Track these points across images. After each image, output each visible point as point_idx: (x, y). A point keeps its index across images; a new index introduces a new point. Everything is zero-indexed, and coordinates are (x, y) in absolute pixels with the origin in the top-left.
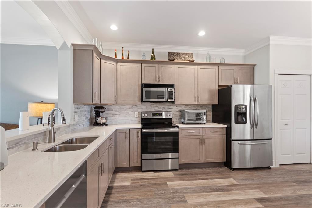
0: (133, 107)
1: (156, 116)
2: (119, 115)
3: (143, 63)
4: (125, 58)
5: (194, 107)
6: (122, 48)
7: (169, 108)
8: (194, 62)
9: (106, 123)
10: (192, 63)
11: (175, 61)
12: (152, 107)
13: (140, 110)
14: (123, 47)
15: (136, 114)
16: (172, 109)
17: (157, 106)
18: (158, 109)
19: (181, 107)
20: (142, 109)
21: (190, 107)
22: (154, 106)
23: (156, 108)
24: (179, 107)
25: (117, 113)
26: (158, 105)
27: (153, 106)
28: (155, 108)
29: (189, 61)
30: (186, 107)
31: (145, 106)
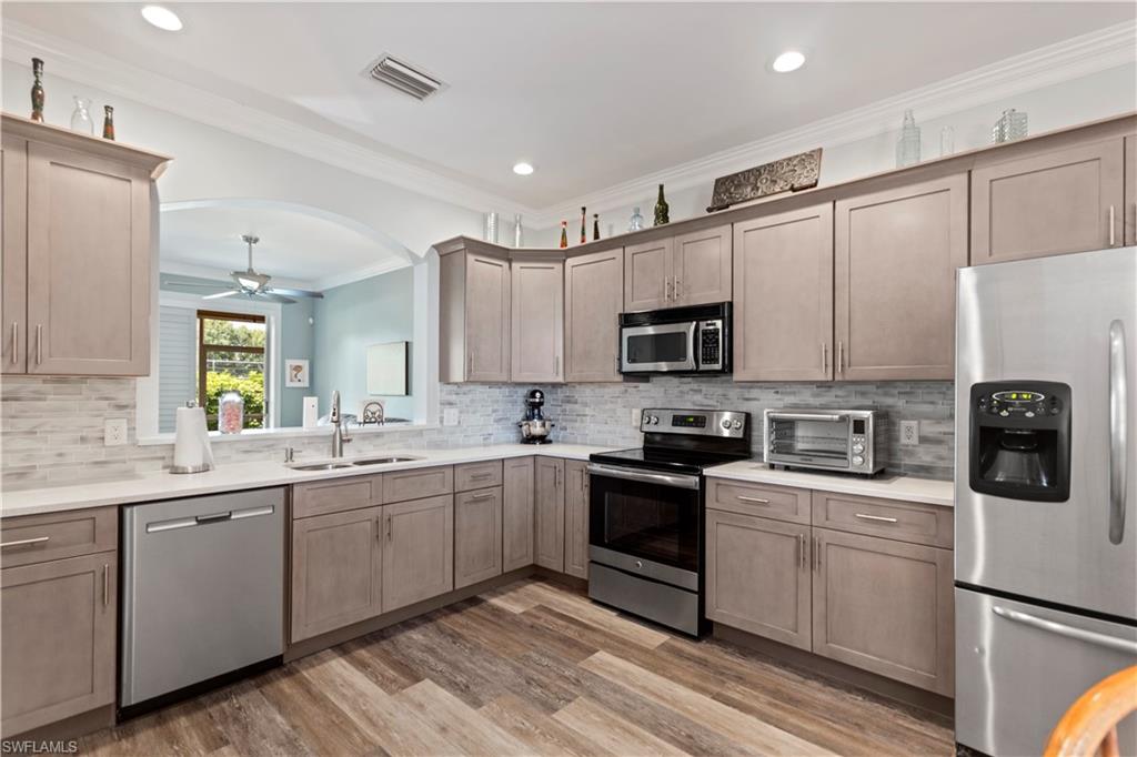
0: (626, 391)
1: (685, 426)
2: (593, 416)
3: (628, 245)
4: (590, 239)
5: (863, 394)
6: (581, 211)
7: (747, 399)
8: (819, 187)
9: (548, 438)
10: (809, 195)
11: (732, 208)
12: (682, 392)
13: (647, 404)
14: (584, 209)
15: (634, 416)
16: (756, 402)
17: (701, 391)
18: (706, 402)
19: (794, 393)
20: (652, 400)
21: (840, 393)
22: (692, 390)
23: (698, 398)
24: (790, 393)
25: (588, 411)
26: (704, 387)
27: (686, 388)
28: (691, 397)
29: (790, 194)
30: (818, 395)
31: (663, 389)
